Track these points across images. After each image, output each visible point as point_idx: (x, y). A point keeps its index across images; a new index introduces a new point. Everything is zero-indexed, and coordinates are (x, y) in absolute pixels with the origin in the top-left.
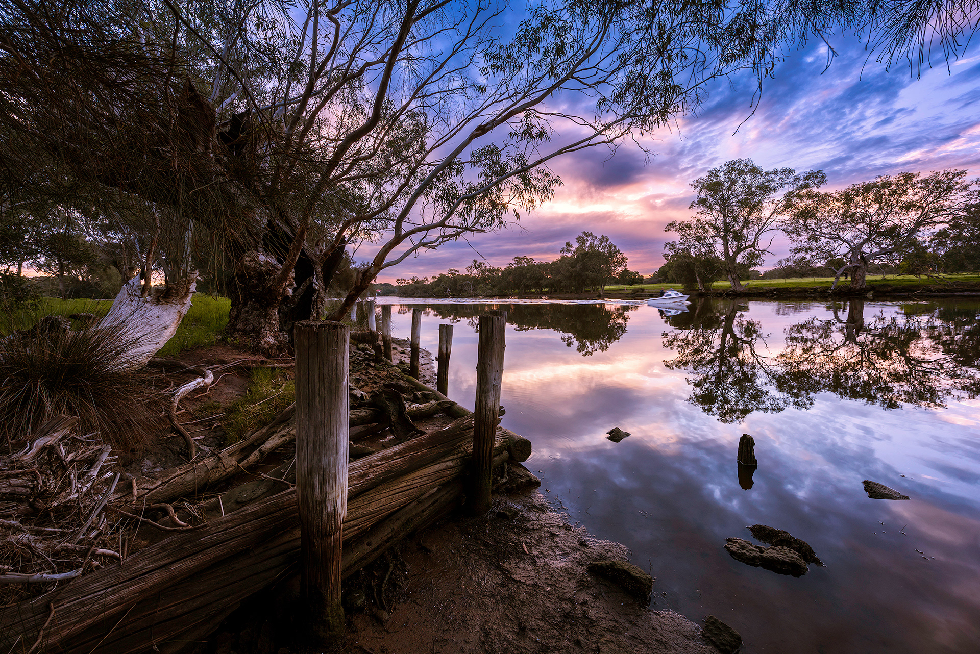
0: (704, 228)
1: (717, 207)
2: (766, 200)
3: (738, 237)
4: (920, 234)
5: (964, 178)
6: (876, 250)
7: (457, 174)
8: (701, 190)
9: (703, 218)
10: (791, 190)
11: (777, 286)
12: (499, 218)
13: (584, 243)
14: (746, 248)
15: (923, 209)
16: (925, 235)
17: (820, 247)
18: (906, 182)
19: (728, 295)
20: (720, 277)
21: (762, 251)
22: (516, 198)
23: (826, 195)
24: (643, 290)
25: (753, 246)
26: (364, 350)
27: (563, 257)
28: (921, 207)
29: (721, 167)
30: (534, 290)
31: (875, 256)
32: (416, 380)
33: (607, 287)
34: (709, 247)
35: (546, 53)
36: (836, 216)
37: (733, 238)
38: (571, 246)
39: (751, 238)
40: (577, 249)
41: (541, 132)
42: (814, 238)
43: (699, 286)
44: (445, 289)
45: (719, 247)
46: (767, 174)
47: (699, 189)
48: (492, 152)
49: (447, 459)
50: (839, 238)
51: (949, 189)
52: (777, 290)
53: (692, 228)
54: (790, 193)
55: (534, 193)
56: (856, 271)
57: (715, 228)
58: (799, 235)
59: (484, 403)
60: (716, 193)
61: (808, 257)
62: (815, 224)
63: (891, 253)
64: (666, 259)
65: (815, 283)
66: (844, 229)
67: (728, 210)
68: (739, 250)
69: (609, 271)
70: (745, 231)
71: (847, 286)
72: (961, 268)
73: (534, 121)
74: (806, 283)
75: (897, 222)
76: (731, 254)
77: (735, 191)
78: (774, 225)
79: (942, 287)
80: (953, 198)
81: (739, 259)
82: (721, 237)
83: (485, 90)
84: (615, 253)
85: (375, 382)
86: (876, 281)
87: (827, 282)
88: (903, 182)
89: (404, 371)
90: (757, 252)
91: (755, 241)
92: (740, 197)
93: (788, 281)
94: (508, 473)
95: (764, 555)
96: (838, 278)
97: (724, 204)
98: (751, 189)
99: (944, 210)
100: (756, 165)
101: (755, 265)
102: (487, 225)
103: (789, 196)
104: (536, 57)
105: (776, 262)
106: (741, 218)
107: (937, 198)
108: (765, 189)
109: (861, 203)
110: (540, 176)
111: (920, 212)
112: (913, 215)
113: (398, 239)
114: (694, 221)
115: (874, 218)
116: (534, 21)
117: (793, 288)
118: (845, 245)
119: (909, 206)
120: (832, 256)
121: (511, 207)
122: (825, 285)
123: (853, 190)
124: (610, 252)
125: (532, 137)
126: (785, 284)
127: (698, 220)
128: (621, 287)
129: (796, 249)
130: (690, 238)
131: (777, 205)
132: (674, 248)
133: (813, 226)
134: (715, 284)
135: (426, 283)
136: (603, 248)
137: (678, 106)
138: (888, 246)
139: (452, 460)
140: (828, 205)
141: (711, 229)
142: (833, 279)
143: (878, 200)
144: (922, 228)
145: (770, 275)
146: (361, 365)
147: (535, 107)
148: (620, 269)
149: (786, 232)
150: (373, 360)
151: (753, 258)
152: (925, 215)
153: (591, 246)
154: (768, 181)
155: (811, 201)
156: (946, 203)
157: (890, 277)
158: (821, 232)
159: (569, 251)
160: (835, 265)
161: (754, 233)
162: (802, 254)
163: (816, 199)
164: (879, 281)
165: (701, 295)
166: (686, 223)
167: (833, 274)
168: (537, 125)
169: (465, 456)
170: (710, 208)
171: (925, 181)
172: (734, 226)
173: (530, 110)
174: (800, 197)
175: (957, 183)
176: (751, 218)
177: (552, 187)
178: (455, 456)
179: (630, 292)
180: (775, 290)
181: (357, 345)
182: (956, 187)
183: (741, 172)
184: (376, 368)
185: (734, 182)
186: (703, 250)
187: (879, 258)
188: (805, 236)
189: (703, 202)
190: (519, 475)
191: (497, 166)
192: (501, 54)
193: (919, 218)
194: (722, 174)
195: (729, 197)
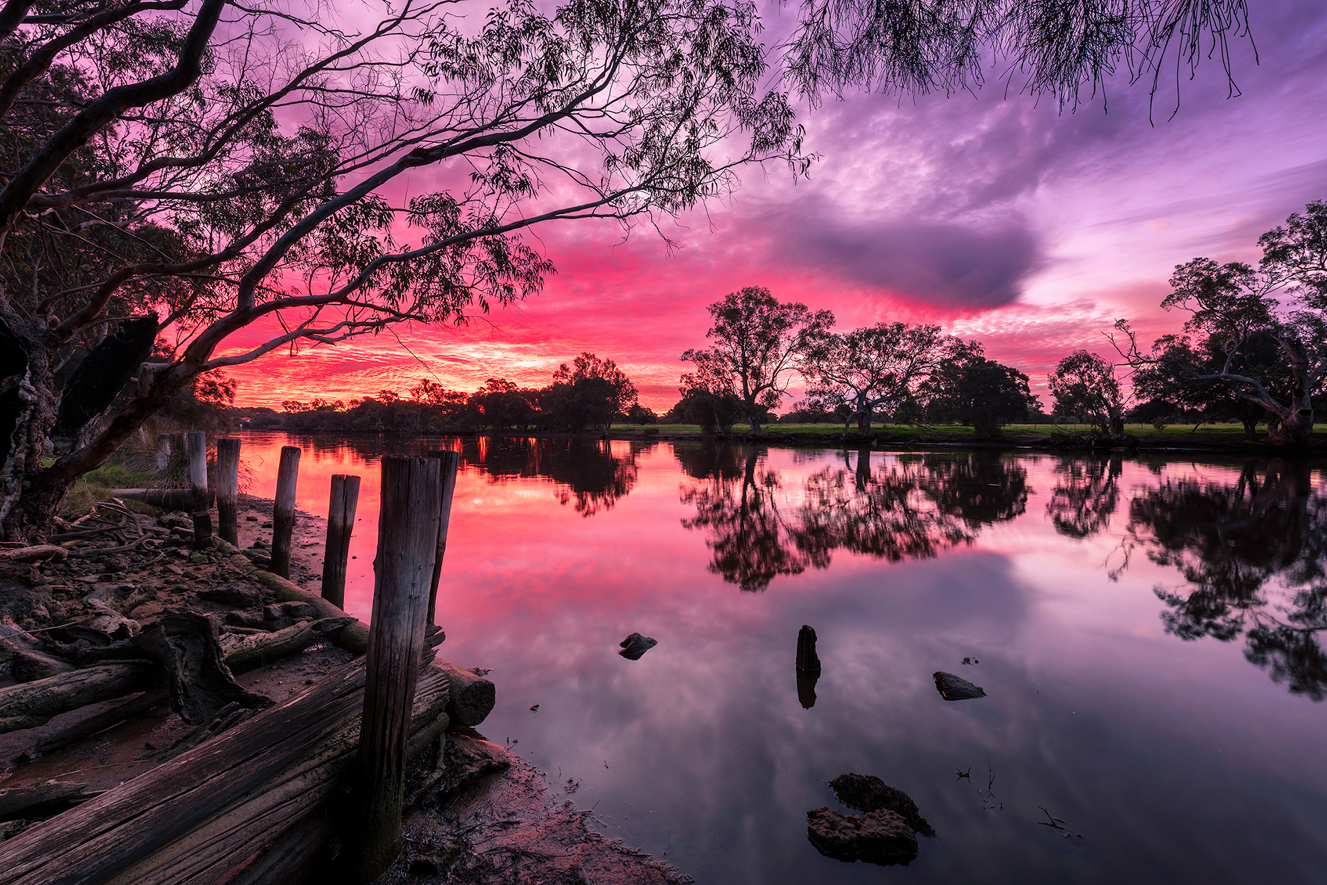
0: (722, 361)
1: (735, 337)
2: (782, 336)
3: (757, 374)
4: (911, 384)
5: (940, 334)
6: (878, 397)
7: (380, 225)
8: (719, 316)
9: (721, 348)
10: (804, 328)
11: (795, 432)
12: (458, 310)
13: (584, 367)
14: (765, 387)
15: (912, 359)
16: (914, 385)
17: (831, 391)
18: (898, 331)
19: (749, 440)
20: (740, 418)
21: (780, 391)
22: (484, 281)
23: (835, 336)
24: (657, 431)
25: (771, 385)
26: (171, 524)
27: (556, 384)
28: (910, 358)
29: (738, 293)
30: (515, 427)
31: (876, 403)
32: (280, 579)
33: (613, 426)
34: (728, 383)
35: (530, 72)
36: (844, 359)
37: (752, 374)
38: (567, 370)
39: (770, 375)
40: (576, 375)
41: (522, 181)
42: (825, 381)
43: (718, 428)
44: (374, 420)
45: (738, 385)
46: (782, 307)
47: (716, 314)
48: (445, 204)
49: (289, 775)
50: (848, 382)
51: (930, 343)
52: (795, 435)
53: (710, 360)
54: (804, 331)
55: (512, 277)
56: (862, 418)
57: (734, 361)
58: (812, 376)
59: (387, 637)
60: (734, 322)
61: (822, 400)
62: (827, 366)
63: (890, 401)
64: (683, 395)
65: (828, 429)
66: (851, 373)
67: (747, 343)
68: (758, 389)
69: (616, 406)
70: (763, 367)
71: (855, 434)
72: (939, 420)
73: (511, 164)
74: (821, 429)
75: (892, 370)
76: (751, 393)
77: (753, 322)
78: (791, 364)
79: (928, 437)
80: (932, 351)
81: (758, 400)
82: (739, 372)
83: (431, 98)
84: (624, 382)
85: (180, 591)
86: (879, 429)
87: (838, 428)
88: (895, 331)
89: (257, 562)
90: (775, 392)
91: (773, 380)
92: (757, 330)
93: (804, 426)
94: (447, 755)
95: (863, 833)
96: (848, 425)
97: (742, 335)
98: (768, 322)
99: (928, 362)
100: (772, 296)
101: (773, 406)
102: (437, 318)
103: (803, 333)
104: (516, 73)
105: (792, 405)
106: (759, 354)
107: (922, 350)
108: (782, 324)
109: (864, 348)
110: (522, 256)
111: (909, 362)
112: (905, 364)
113: (243, 316)
114: (712, 352)
115: (875, 364)
116: (513, 16)
117: (810, 434)
118: (853, 390)
119: (901, 356)
120: (842, 401)
121: (475, 293)
122: (837, 431)
123: (857, 334)
124: (617, 381)
125: (509, 188)
126: (801, 429)
127: (717, 351)
128: (631, 426)
129: (811, 392)
130: (708, 371)
131: (793, 342)
132: (691, 381)
133: (825, 367)
134: (734, 426)
135: (339, 409)
136: (609, 376)
137: (707, 188)
138: (888, 393)
139: (303, 774)
140: (838, 348)
141: (729, 363)
142: (843, 426)
143: (877, 347)
144: (911, 378)
145: (787, 419)
146: (157, 554)
147: (512, 143)
148: (629, 404)
149: (802, 372)
150: (189, 545)
151: (772, 398)
152: (913, 365)
153: (594, 372)
154: (784, 315)
155: (822, 342)
156: (929, 356)
157: (889, 425)
158: (833, 376)
159: (563, 376)
160: (843, 412)
161: (772, 371)
162: (816, 398)
163: (827, 340)
164: (881, 429)
165: (721, 439)
166: (704, 352)
167: (843, 420)
168: (517, 170)
169: (343, 753)
170: (728, 338)
171: (912, 333)
172: (752, 362)
173: (505, 145)
174: (813, 336)
175: (935, 337)
176: (769, 354)
177: (541, 274)
178: (315, 762)
179: (642, 433)
180: (793, 435)
181: (158, 516)
182: (935, 341)
183: (758, 302)
184: (190, 560)
185: (751, 312)
186: (722, 386)
187: (880, 406)
188: (818, 378)
189: (720, 330)
190: (467, 757)
191: (453, 228)
192: (460, 51)
193: (909, 368)
194: (739, 301)
195: (747, 328)
